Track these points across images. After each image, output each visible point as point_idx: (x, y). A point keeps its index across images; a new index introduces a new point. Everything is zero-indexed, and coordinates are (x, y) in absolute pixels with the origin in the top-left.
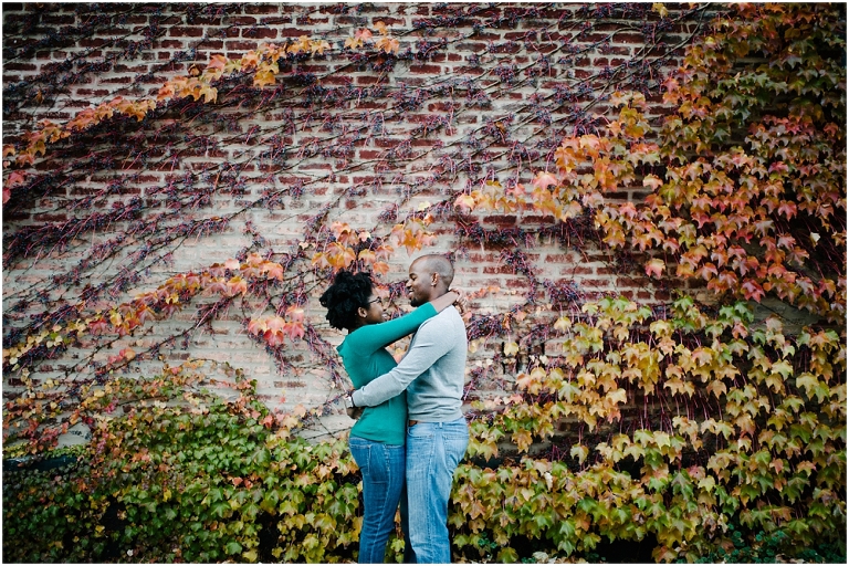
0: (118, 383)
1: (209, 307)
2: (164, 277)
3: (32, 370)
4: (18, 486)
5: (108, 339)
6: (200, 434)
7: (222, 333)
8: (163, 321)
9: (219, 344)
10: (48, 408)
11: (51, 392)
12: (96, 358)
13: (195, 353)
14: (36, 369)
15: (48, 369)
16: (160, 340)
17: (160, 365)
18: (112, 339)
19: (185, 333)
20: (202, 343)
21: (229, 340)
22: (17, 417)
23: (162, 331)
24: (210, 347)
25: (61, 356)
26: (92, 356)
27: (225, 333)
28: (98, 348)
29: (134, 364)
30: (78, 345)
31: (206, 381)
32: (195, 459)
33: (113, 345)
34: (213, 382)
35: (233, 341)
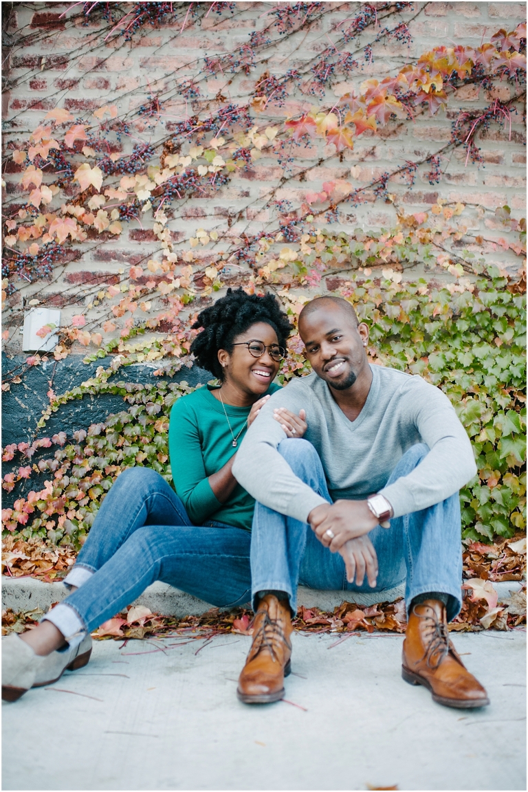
0: (321, 238)
1: (470, 118)
2: (392, 65)
3: (169, 213)
4: (153, 409)
5: (298, 166)
6: (463, 326)
7: (491, 160)
8: (392, 138)
9: (487, 178)
10: (200, 281)
11: (203, 253)
12: (280, 196)
13: (447, 192)
14: (176, 214)
15: (199, 215)
16: (390, 168)
17: (389, 211)
18: (306, 165)
19: (430, 159)
20: (459, 177)
21: (503, 173)
22: (145, 293)
23: (390, 155)
24: (472, 183)
25: (219, 192)
26: (273, 193)
27: (497, 160)
28: (284, 180)
29: (345, 209)
30: (249, 174)
31: (467, 239)
32: (460, 366)
33: (309, 175)
34: (480, 241)
35: (510, 174)
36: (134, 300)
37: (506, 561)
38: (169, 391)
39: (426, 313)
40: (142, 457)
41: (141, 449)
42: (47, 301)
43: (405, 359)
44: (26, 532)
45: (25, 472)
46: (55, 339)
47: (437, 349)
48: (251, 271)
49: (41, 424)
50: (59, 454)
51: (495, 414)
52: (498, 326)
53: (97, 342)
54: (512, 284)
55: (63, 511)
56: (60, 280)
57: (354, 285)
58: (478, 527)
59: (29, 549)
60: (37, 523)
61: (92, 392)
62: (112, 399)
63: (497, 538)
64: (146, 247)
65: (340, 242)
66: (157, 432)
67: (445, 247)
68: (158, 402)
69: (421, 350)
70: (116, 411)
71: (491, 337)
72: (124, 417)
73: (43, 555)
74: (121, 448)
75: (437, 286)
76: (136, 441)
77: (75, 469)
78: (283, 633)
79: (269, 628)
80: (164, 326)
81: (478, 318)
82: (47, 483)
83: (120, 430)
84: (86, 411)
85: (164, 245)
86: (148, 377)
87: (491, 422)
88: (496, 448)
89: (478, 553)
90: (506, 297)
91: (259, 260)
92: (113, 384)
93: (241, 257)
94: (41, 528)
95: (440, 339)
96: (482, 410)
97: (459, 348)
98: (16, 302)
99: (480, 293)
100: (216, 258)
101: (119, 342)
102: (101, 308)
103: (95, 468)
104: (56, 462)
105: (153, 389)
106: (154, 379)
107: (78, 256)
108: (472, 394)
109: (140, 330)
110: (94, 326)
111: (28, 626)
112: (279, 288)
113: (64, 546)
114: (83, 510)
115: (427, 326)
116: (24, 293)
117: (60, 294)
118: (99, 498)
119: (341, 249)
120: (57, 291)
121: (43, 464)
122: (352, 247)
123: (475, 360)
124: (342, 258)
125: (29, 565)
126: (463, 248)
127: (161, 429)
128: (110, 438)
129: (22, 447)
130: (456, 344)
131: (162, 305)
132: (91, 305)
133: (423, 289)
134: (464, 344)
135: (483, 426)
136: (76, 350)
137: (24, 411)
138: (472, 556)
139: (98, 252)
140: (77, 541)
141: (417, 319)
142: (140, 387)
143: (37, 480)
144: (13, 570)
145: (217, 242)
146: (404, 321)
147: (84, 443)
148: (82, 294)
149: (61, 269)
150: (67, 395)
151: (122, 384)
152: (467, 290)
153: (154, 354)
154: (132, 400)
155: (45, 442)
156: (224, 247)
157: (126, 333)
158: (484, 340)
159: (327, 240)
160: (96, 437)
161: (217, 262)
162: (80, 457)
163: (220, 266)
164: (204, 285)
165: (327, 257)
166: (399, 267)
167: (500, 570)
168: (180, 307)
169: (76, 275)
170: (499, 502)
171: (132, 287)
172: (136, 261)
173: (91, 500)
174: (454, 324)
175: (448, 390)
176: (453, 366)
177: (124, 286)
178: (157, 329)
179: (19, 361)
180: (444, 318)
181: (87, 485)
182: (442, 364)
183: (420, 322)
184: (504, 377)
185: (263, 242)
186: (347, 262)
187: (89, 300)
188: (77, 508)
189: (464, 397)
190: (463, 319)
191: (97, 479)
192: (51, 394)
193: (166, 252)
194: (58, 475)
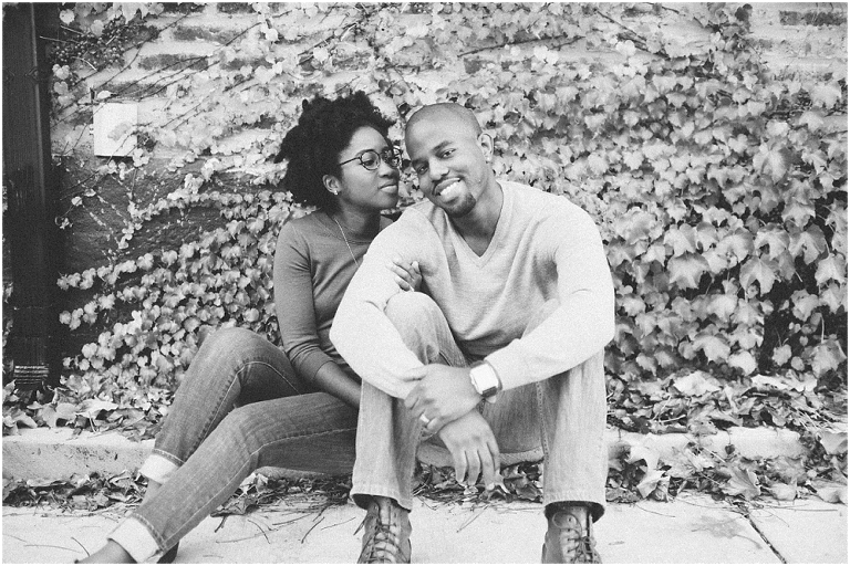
36: (227, 89)
37: (670, 403)
38: (273, 203)
39: (587, 103)
40: (245, 282)
41: (243, 273)
42: (119, 93)
43: (560, 161)
44: (114, 370)
45: (107, 302)
46: (134, 140)
47: (599, 147)
48: (371, 51)
49: (122, 245)
50: (147, 280)
51: (667, 228)
52: (674, 119)
53: (183, 142)
54: (695, 64)
55: (156, 346)
56: (134, 66)
57: (499, 68)
58: (641, 360)
59: (117, 393)
60: (127, 358)
61: (180, 206)
62: (205, 215)
63: (662, 372)
64: (240, 21)
65: (481, 13)
66: (260, 253)
67: (614, 18)
68: (261, 217)
69: (579, 149)
70: (211, 228)
71: (666, 132)
72: (220, 235)
73: (133, 402)
74: (220, 271)
75: (601, 68)
76: (236, 264)
77: (166, 297)
78: (397, 541)
79: (380, 535)
80: (265, 122)
81: (650, 109)
82: (135, 314)
83: (216, 250)
84: (177, 227)
85: (261, 19)
86: (247, 186)
87: (662, 237)
88: (665, 269)
89: (638, 392)
90: (686, 82)
91: (380, 38)
92: (205, 196)
93: (358, 33)
94: (132, 364)
95: (604, 135)
96: (652, 223)
97: (626, 145)
98: (81, 95)
99: (655, 78)
100: (327, 35)
101: (210, 141)
102: (187, 100)
103: (189, 296)
104: (143, 290)
105: (254, 201)
106: (255, 189)
107: (154, 34)
108: (640, 205)
109: (235, 128)
110: (179, 122)
111: (114, 496)
112: (406, 72)
113: (160, 386)
114: (178, 344)
115: (587, 120)
116: (91, 83)
117: (135, 83)
118: (196, 330)
119: (482, 22)
120: (131, 80)
121: (128, 293)
122: (497, 19)
123: (645, 161)
124: (483, 33)
125: (116, 416)
126: (637, 19)
127: (265, 249)
128: (205, 260)
129: (102, 272)
130: (622, 141)
131: (261, 95)
132: (174, 97)
133: (585, 72)
134: (633, 141)
135: (650, 242)
136: (159, 153)
137: (102, 229)
138: (632, 396)
139: (179, 29)
140: (174, 380)
141: (575, 112)
142: (238, 199)
143: (123, 311)
144: (97, 423)
145: (327, 14)
146: (561, 112)
147: (175, 267)
148: (162, 83)
149: (135, 51)
150: (151, 210)
151: (216, 195)
152: (638, 73)
153: (254, 156)
154: (230, 214)
155: (129, 266)
156: (336, 20)
157: (218, 131)
158: (657, 135)
159: (465, 10)
160: (189, 260)
161: (328, 40)
162: (171, 285)
163: (330, 46)
164: (313, 69)
165: (465, 32)
166: (556, 43)
167: (663, 417)
168: (283, 97)
169: (153, 59)
170: (666, 332)
171: (224, 74)
172: (226, 40)
173: (187, 333)
174: (621, 116)
175: (611, 200)
176: (618, 168)
177: (214, 71)
178: (257, 125)
179: (90, 167)
180: (609, 109)
181: (182, 316)
182: (604, 167)
183: (579, 114)
184: (678, 184)
185: (384, 14)
186: (490, 38)
187: (172, 90)
188: (172, 342)
189: (630, 207)
190: (633, 110)
191: (193, 309)
192: (132, 209)
193: (264, 28)
194: (147, 305)
